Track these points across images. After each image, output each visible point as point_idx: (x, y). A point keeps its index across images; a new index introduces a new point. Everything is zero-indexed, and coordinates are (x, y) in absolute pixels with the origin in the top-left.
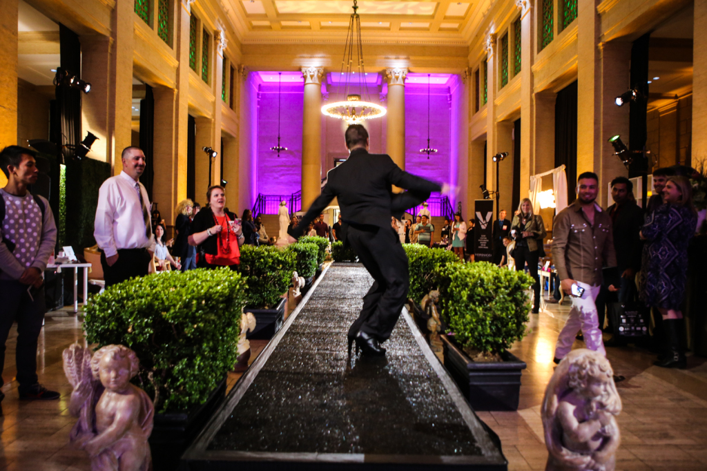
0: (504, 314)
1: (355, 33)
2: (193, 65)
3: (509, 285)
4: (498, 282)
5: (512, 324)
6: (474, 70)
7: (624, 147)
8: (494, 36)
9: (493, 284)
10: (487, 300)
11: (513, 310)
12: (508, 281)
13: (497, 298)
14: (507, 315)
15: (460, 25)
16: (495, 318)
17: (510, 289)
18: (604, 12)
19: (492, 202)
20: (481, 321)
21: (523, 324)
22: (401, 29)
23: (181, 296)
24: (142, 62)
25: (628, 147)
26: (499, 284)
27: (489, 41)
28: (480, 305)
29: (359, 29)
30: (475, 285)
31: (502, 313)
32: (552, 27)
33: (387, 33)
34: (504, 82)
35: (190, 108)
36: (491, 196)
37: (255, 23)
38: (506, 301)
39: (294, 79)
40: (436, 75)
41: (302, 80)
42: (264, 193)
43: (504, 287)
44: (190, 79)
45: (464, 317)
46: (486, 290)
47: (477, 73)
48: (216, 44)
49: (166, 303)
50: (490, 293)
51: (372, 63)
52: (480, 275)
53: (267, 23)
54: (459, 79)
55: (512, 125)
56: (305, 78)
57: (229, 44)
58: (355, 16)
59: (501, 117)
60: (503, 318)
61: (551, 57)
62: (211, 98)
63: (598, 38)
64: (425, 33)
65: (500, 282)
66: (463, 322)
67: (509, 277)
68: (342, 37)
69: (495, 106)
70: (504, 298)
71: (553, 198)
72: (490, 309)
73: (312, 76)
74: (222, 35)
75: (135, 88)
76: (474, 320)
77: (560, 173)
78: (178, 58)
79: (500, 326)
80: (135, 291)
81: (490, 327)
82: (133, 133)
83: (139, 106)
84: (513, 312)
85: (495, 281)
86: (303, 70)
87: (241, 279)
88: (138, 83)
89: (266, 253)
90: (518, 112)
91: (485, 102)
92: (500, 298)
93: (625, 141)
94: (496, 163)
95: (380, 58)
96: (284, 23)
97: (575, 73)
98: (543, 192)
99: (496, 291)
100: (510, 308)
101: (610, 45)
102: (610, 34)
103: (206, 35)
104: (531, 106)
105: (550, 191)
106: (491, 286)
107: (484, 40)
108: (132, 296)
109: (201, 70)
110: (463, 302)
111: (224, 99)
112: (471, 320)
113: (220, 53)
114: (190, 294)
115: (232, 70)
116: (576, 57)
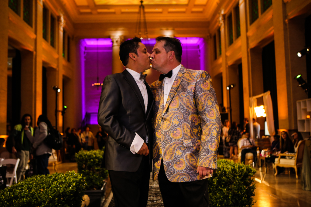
0: (239, 192)
1: (142, 16)
2: (45, 37)
3: (241, 174)
4: (235, 173)
5: (245, 198)
6: (213, 35)
7: (304, 81)
8: (224, 16)
9: (232, 174)
10: (229, 183)
11: (244, 189)
12: (241, 172)
13: (235, 183)
14: (241, 193)
15: (204, 10)
16: (234, 195)
17: (242, 176)
18: (288, 2)
19: (227, 114)
20: (226, 197)
21: (251, 197)
22: (169, 12)
23: (48, 194)
24: (14, 37)
25: (306, 81)
26: (235, 174)
27: (221, 18)
28: (224, 187)
29: (144, 13)
30: (221, 175)
31: (238, 192)
32: (257, 10)
33: (161, 15)
34: (231, 42)
35: (44, 63)
36: (227, 110)
37: (82, 11)
38: (240, 184)
39: (106, 43)
40: (191, 38)
41: (110, 43)
42: (90, 111)
43: (238, 176)
44: (43, 45)
45: (216, 194)
46: (228, 178)
47: (215, 37)
48: (59, 24)
49: (39, 200)
50: (230, 179)
51: (152, 33)
52: (223, 168)
53: (88, 11)
54: (204, 41)
55: (237, 67)
56: (112, 42)
57: (66, 23)
58: (142, 6)
59: (230, 63)
60: (239, 194)
61: (258, 27)
62: (56, 56)
63: (285, 17)
64: (183, 15)
65: (236, 172)
66: (215, 198)
67: (241, 169)
68: (134, 18)
69: (226, 57)
70: (239, 182)
71: (264, 111)
72: (231, 189)
73: (117, 41)
74: (62, 19)
75: (9, 51)
76: (222, 197)
77: (267, 96)
78: (36, 33)
79: (237, 199)
80: (20, 193)
81: (231, 200)
82: (9, 78)
83: (11, 62)
84: (245, 191)
85: (232, 172)
86: (112, 38)
87: (82, 179)
88: (11, 48)
89: (94, 156)
90: (240, 60)
91: (220, 54)
92: (236, 183)
93: (305, 78)
94: (228, 92)
95: (157, 30)
96: (99, 11)
97: (272, 37)
98: (257, 107)
99: (234, 178)
100: (243, 188)
101: (292, 21)
102: (291, 14)
103: (53, 19)
104: (248, 56)
105: (262, 106)
106: (231, 176)
107: (218, 18)
108: (17, 196)
109: (49, 40)
110: (214, 185)
111: (64, 56)
112: (220, 196)
113: (61, 29)
114: (53, 193)
115: (69, 38)
116: (272, 27)
